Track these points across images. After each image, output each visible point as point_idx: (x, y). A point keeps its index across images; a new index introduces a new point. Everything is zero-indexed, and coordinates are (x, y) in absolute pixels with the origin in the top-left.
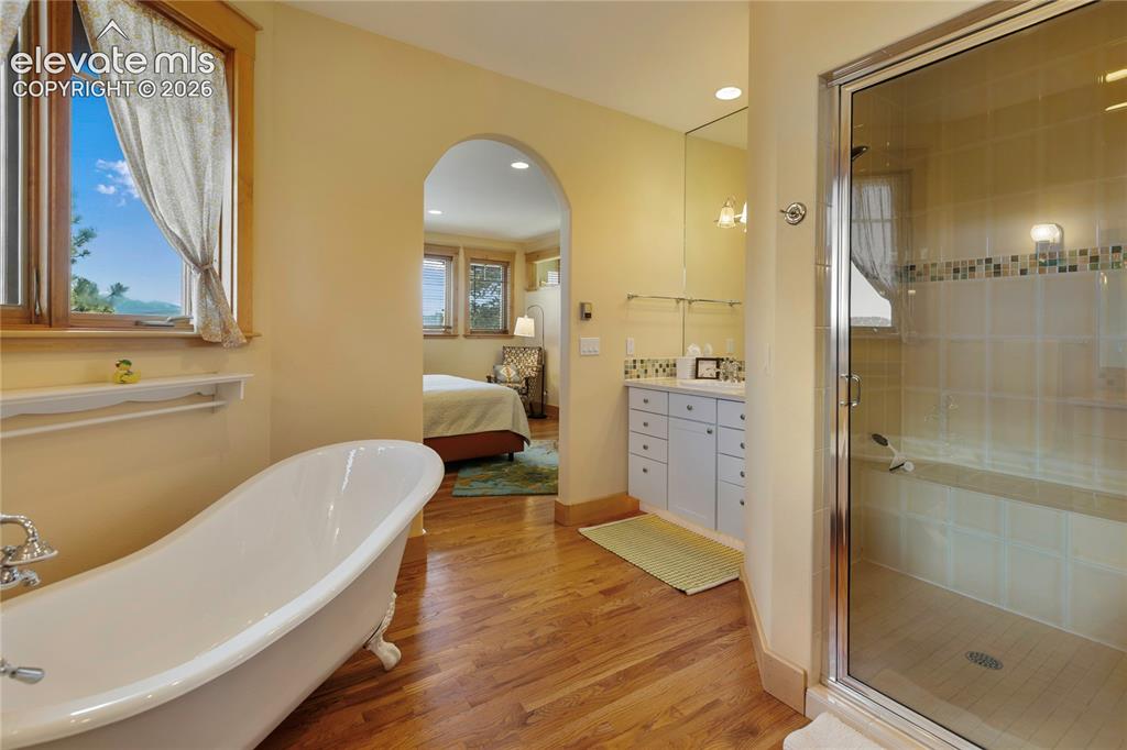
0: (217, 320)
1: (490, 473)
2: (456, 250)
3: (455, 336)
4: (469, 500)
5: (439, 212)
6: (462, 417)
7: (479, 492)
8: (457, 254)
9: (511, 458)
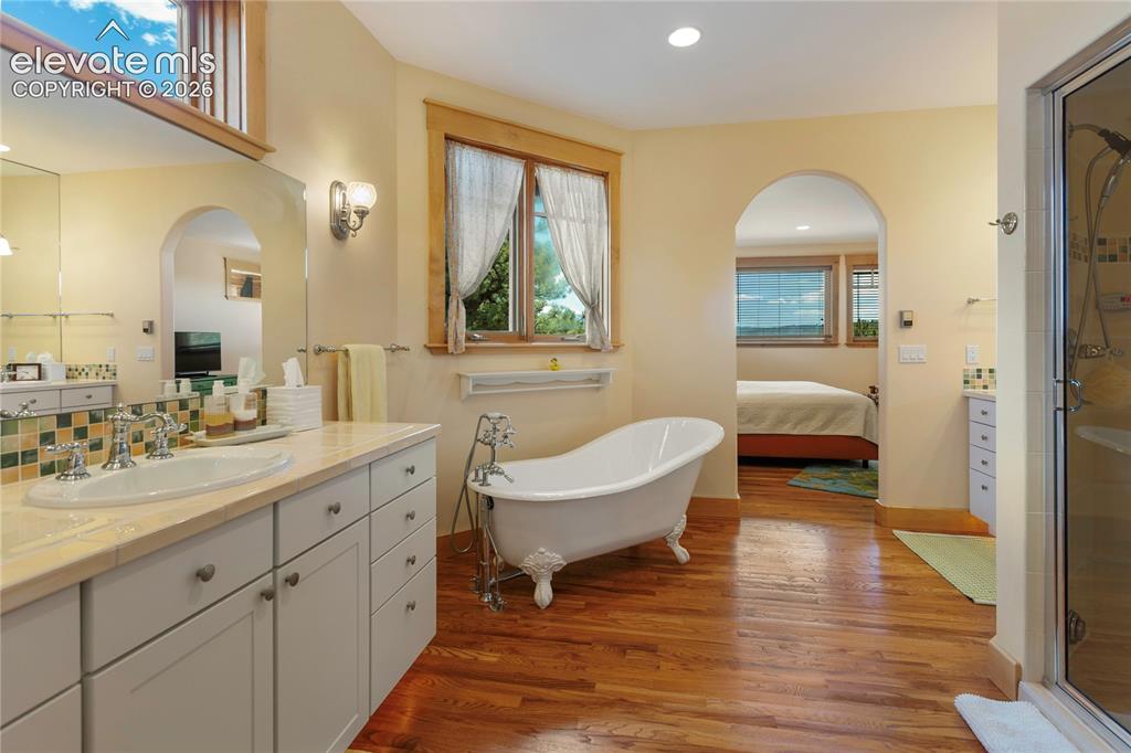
0: (598, 336)
1: (836, 474)
2: (836, 259)
3: (836, 345)
4: (798, 490)
5: (807, 227)
6: (808, 418)
7: (813, 486)
8: (837, 262)
9: (865, 465)
